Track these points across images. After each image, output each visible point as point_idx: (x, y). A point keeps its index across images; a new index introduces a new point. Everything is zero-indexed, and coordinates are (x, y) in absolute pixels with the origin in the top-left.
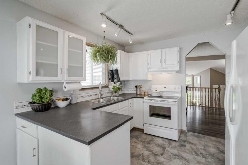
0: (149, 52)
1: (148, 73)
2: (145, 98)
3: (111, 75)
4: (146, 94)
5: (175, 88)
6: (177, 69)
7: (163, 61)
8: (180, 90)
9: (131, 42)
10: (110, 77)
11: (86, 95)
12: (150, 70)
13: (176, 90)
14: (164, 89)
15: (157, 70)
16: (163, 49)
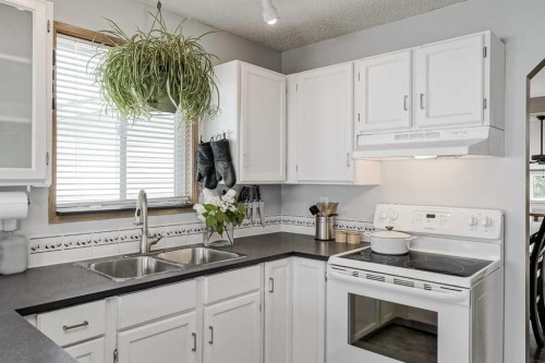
0: (361, 64)
1: (356, 155)
2: (334, 259)
3: (203, 161)
4: (353, 240)
5: (474, 224)
6: (482, 133)
7: (414, 102)
8: (496, 232)
9: (272, 22)
10: (201, 168)
11: (83, 238)
12: (363, 141)
13: (480, 232)
14: (423, 225)
15: (390, 139)
16: (417, 50)
